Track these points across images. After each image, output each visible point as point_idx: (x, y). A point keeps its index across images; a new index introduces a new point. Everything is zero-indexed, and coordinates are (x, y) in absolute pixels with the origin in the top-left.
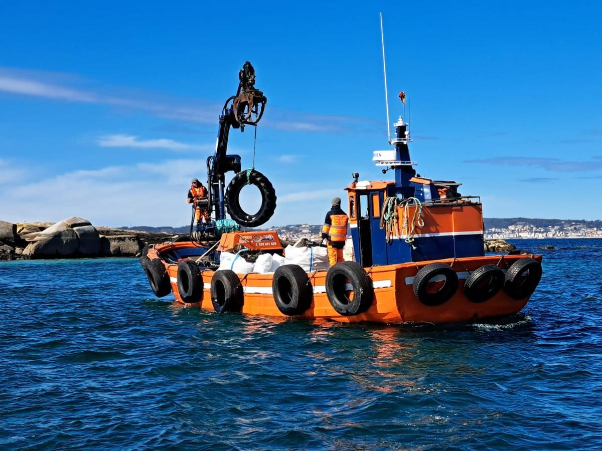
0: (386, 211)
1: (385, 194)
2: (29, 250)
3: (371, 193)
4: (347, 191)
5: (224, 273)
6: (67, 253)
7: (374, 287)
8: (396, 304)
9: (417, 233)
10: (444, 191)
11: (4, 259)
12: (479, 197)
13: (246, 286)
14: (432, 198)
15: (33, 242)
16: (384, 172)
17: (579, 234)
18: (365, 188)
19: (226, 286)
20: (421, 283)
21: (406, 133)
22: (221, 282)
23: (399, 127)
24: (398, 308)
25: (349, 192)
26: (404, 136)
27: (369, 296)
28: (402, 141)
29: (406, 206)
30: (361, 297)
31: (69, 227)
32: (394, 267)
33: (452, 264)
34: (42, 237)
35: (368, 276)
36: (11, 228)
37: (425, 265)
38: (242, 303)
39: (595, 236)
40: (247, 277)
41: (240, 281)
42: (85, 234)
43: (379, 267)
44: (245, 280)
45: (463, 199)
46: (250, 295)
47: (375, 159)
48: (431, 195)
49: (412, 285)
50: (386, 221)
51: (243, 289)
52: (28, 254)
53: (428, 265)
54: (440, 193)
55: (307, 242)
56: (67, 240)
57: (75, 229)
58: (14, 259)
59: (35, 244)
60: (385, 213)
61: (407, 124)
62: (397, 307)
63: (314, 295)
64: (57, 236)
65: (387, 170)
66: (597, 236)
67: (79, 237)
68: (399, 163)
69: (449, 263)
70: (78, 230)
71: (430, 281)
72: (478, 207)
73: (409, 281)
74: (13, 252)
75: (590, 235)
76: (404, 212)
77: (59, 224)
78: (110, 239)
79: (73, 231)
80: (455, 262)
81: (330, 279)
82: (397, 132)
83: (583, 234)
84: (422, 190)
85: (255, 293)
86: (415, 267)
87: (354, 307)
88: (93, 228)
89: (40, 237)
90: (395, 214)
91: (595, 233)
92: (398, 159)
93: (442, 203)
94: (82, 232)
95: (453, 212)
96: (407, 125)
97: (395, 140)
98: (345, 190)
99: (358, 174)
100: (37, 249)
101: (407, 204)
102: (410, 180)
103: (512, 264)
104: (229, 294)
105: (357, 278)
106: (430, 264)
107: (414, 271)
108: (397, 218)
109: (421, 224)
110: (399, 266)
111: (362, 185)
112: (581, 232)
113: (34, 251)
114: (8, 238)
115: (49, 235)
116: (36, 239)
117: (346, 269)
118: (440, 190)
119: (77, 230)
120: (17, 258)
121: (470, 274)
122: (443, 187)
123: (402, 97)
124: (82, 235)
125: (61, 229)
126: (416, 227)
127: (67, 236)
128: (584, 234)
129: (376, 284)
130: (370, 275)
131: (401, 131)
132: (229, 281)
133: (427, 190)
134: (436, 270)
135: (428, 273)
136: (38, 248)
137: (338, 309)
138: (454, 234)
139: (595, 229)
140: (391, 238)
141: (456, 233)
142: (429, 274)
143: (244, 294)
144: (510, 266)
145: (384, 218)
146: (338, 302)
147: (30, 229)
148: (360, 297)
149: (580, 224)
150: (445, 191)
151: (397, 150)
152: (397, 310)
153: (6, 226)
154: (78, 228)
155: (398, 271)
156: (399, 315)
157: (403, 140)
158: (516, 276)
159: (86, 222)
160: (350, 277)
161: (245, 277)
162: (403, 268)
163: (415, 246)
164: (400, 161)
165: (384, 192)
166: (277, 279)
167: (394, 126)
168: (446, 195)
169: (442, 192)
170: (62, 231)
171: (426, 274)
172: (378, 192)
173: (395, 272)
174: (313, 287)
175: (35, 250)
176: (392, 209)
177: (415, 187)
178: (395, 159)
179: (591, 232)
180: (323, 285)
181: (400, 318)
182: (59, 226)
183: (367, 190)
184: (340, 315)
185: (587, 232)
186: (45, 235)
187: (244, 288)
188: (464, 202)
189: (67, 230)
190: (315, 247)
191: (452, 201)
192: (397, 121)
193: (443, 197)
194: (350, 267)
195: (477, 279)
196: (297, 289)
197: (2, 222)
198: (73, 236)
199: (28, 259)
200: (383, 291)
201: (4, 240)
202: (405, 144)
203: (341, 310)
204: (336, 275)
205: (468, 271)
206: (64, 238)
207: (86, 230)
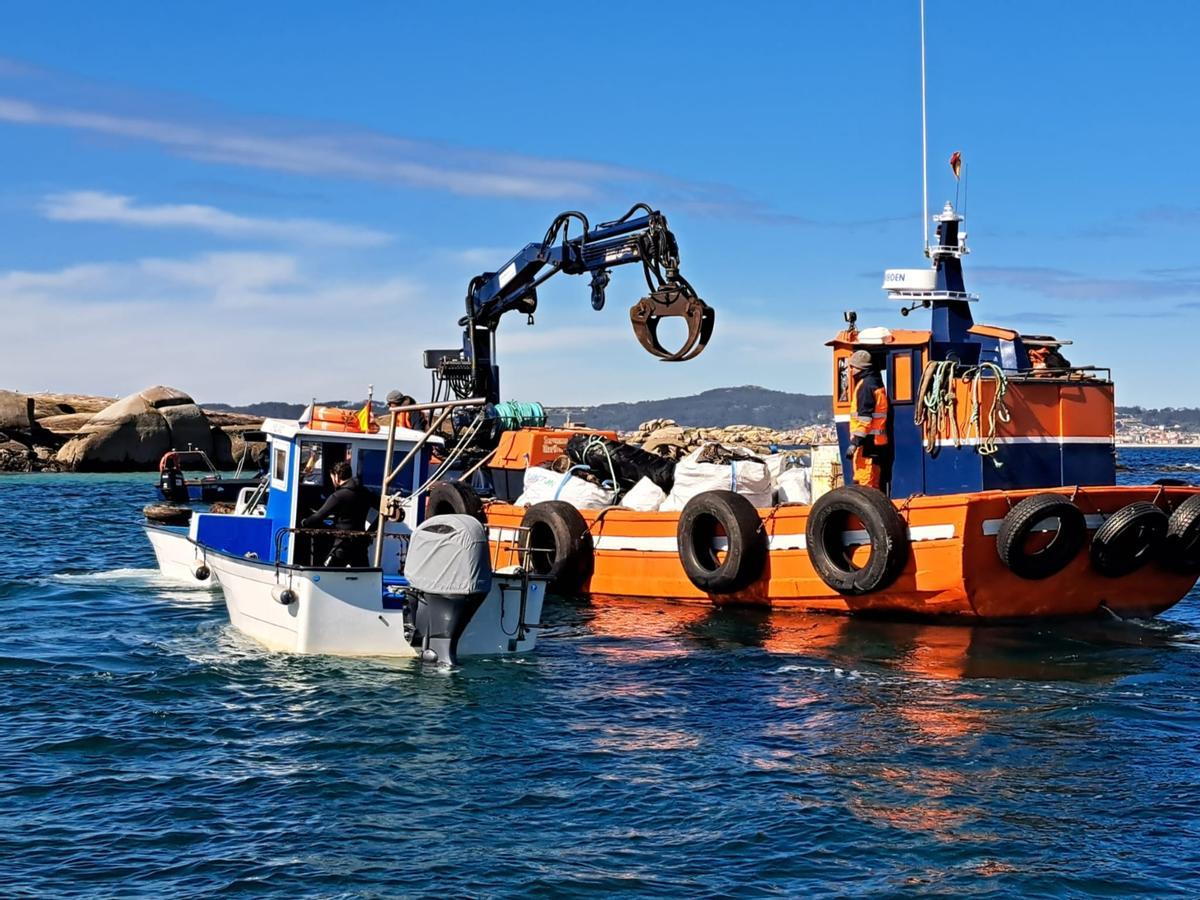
0: (930, 388)
1: (925, 354)
2: (69, 452)
3: (893, 352)
4: (832, 348)
5: (554, 507)
6: (146, 460)
7: (912, 537)
8: (961, 574)
9: (1001, 436)
10: (1041, 354)
11: (17, 469)
12: (1109, 370)
13: (600, 534)
14: (1018, 365)
15: (81, 436)
16: (905, 312)
17: (1127, 438)
18: (880, 342)
19: (558, 533)
20: (1017, 532)
21: (961, 235)
22: (548, 526)
23: (943, 222)
24: (965, 581)
25: (835, 349)
26: (955, 242)
27: (900, 556)
28: (951, 252)
29: (975, 381)
30: (889, 556)
31: (151, 406)
32: (963, 498)
33: (1072, 497)
34: (98, 427)
35: (901, 516)
36: (25, 405)
37: (1024, 497)
38: (590, 570)
39: (1161, 444)
40: (606, 517)
41: (585, 524)
42: (183, 421)
43: (925, 497)
44: (600, 522)
45: (1078, 372)
46: (610, 554)
47: (888, 284)
48: (1018, 360)
49: (996, 535)
50: (927, 407)
51: (592, 543)
52: (70, 460)
53: (1030, 499)
54: (1033, 359)
55: (719, 450)
56: (148, 433)
57: (163, 410)
58: (37, 469)
59: (86, 440)
60: (926, 394)
61: (962, 217)
62: (962, 580)
63: (771, 553)
64: (128, 425)
65: (913, 308)
66: (1165, 442)
67: (170, 426)
68: (944, 294)
69: (1068, 496)
70: (169, 413)
71: (1032, 530)
72: (1106, 388)
73: (990, 527)
74: (33, 456)
75: (1151, 441)
76: (968, 392)
77: (130, 398)
78: (231, 432)
79: (160, 414)
80: (1078, 495)
81: (817, 521)
82: (939, 233)
83: (1134, 438)
84: (997, 350)
85: (623, 549)
86: (1004, 500)
87: (872, 576)
88: (197, 410)
89: (93, 427)
90: (950, 395)
91: (1161, 436)
92: (939, 286)
93: (1038, 377)
94: (177, 417)
95: (1061, 400)
96: (961, 220)
97: (936, 249)
98: (829, 344)
99: (854, 314)
100: (89, 450)
101: (978, 375)
102: (970, 330)
103: (1179, 504)
104: (565, 549)
105: (881, 519)
106: (1034, 496)
107: (1002, 509)
108: (955, 402)
109: (1005, 418)
110: (973, 496)
111: (872, 335)
112: (1130, 433)
113: (83, 454)
114: (19, 427)
115: (112, 422)
116: (83, 429)
117: (856, 499)
118: (1033, 352)
119: (167, 413)
120: (42, 467)
121: (1105, 519)
122: (1039, 347)
123: (956, 162)
124: (175, 423)
125: (136, 411)
126: (998, 424)
127: (148, 425)
128: (1138, 439)
129: (916, 533)
130: (904, 514)
131: (949, 231)
132: (567, 524)
133: (1008, 351)
134: (1048, 507)
135: (1032, 512)
136: (91, 449)
137: (829, 581)
138: (1061, 440)
139: (1162, 427)
140: (937, 444)
141: (1066, 438)
142: (1035, 514)
143: (596, 553)
144: (1175, 508)
145: (923, 403)
146: (832, 566)
147: (41, 407)
148: (886, 555)
149: (1129, 417)
150: (1043, 355)
151: (939, 269)
152: (963, 584)
153: (14, 402)
154: (169, 408)
155: (973, 507)
156: (965, 594)
157: (954, 249)
158: (1186, 531)
159: (183, 396)
160: (866, 515)
161: (601, 518)
162: (981, 501)
163: (999, 462)
164: (948, 292)
165: (922, 351)
166: (691, 519)
167: (935, 220)
168: (1045, 361)
169: (1036, 357)
170: (137, 414)
171: (1028, 515)
172: (910, 350)
173: (966, 507)
174: (770, 538)
175: (85, 452)
176: (944, 385)
177: (979, 345)
178: (933, 286)
179: (1153, 435)
180: (802, 533)
181: (967, 602)
182: (132, 405)
183: (883, 345)
184: (837, 594)
185: (1143, 435)
186: (104, 422)
187: (595, 539)
188: (1082, 378)
189: (148, 413)
190: (739, 463)
191: (1058, 375)
192: (940, 212)
193: (1040, 366)
194: (865, 496)
195: (1115, 534)
196: (740, 541)
197: (7, 394)
198: (158, 424)
199: (68, 471)
200: (934, 547)
201: (11, 431)
202: (957, 256)
203: (842, 582)
204: (833, 513)
205: (1102, 514)
206: (141, 428)
207: (184, 413)
